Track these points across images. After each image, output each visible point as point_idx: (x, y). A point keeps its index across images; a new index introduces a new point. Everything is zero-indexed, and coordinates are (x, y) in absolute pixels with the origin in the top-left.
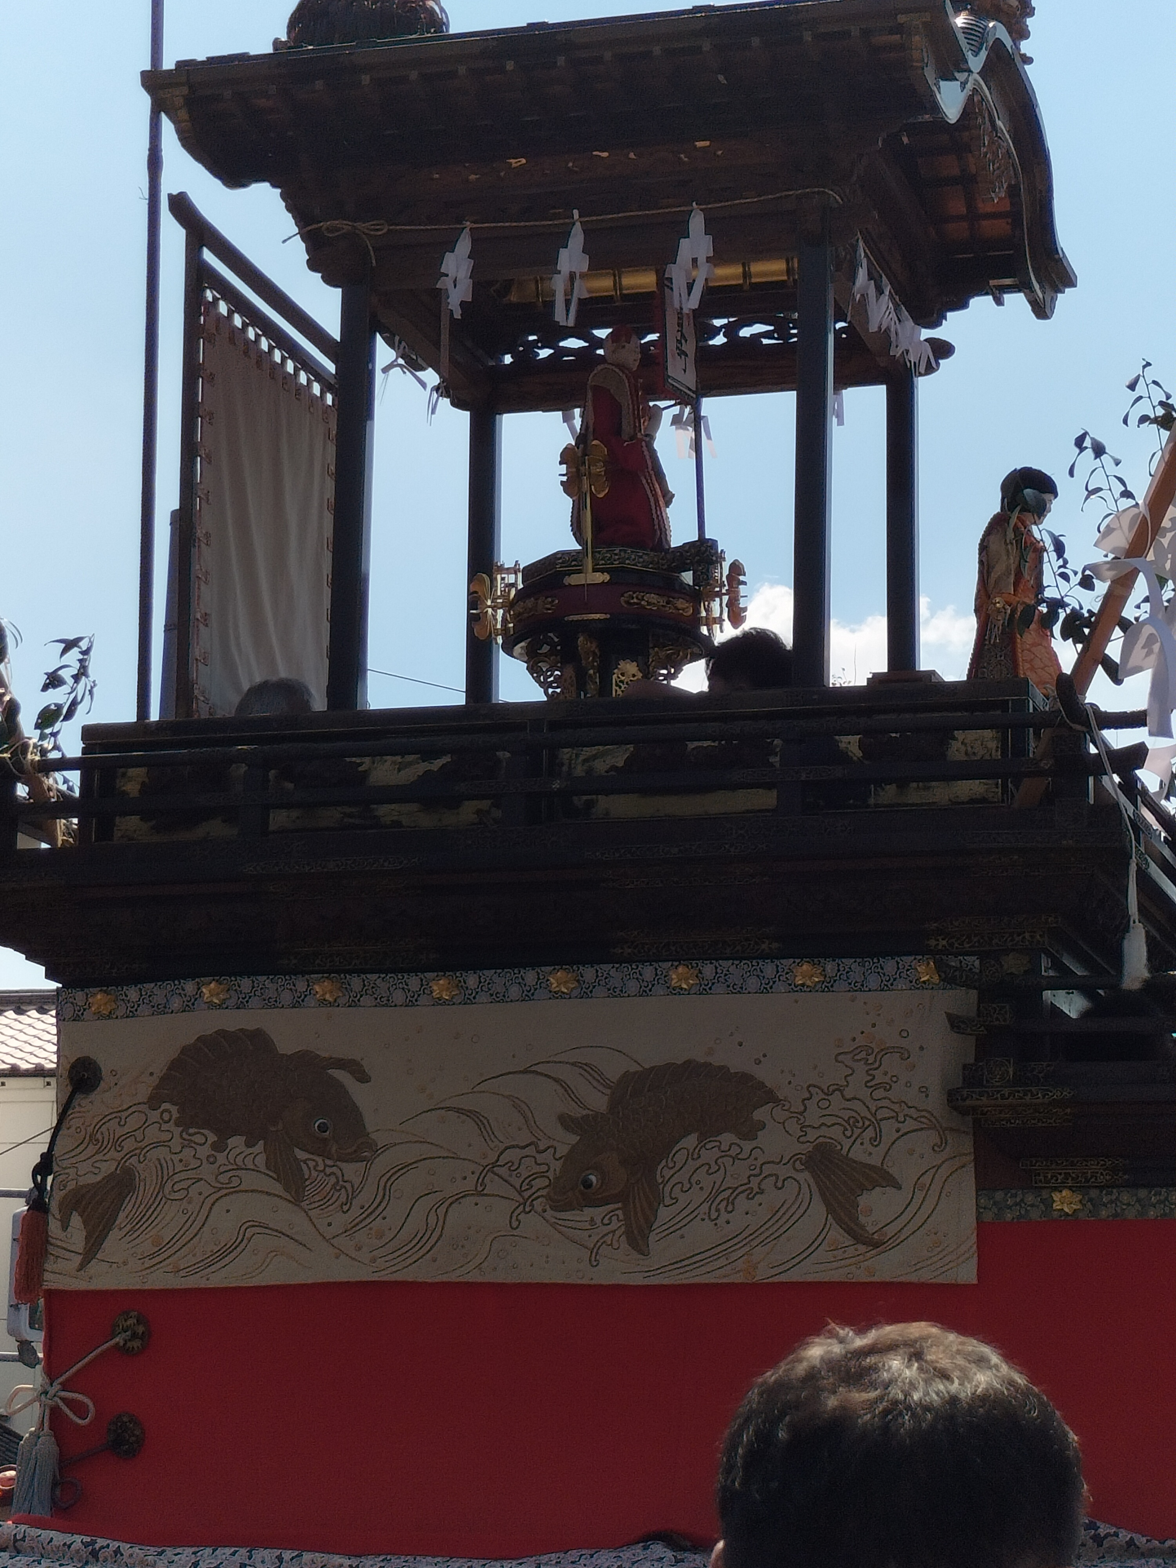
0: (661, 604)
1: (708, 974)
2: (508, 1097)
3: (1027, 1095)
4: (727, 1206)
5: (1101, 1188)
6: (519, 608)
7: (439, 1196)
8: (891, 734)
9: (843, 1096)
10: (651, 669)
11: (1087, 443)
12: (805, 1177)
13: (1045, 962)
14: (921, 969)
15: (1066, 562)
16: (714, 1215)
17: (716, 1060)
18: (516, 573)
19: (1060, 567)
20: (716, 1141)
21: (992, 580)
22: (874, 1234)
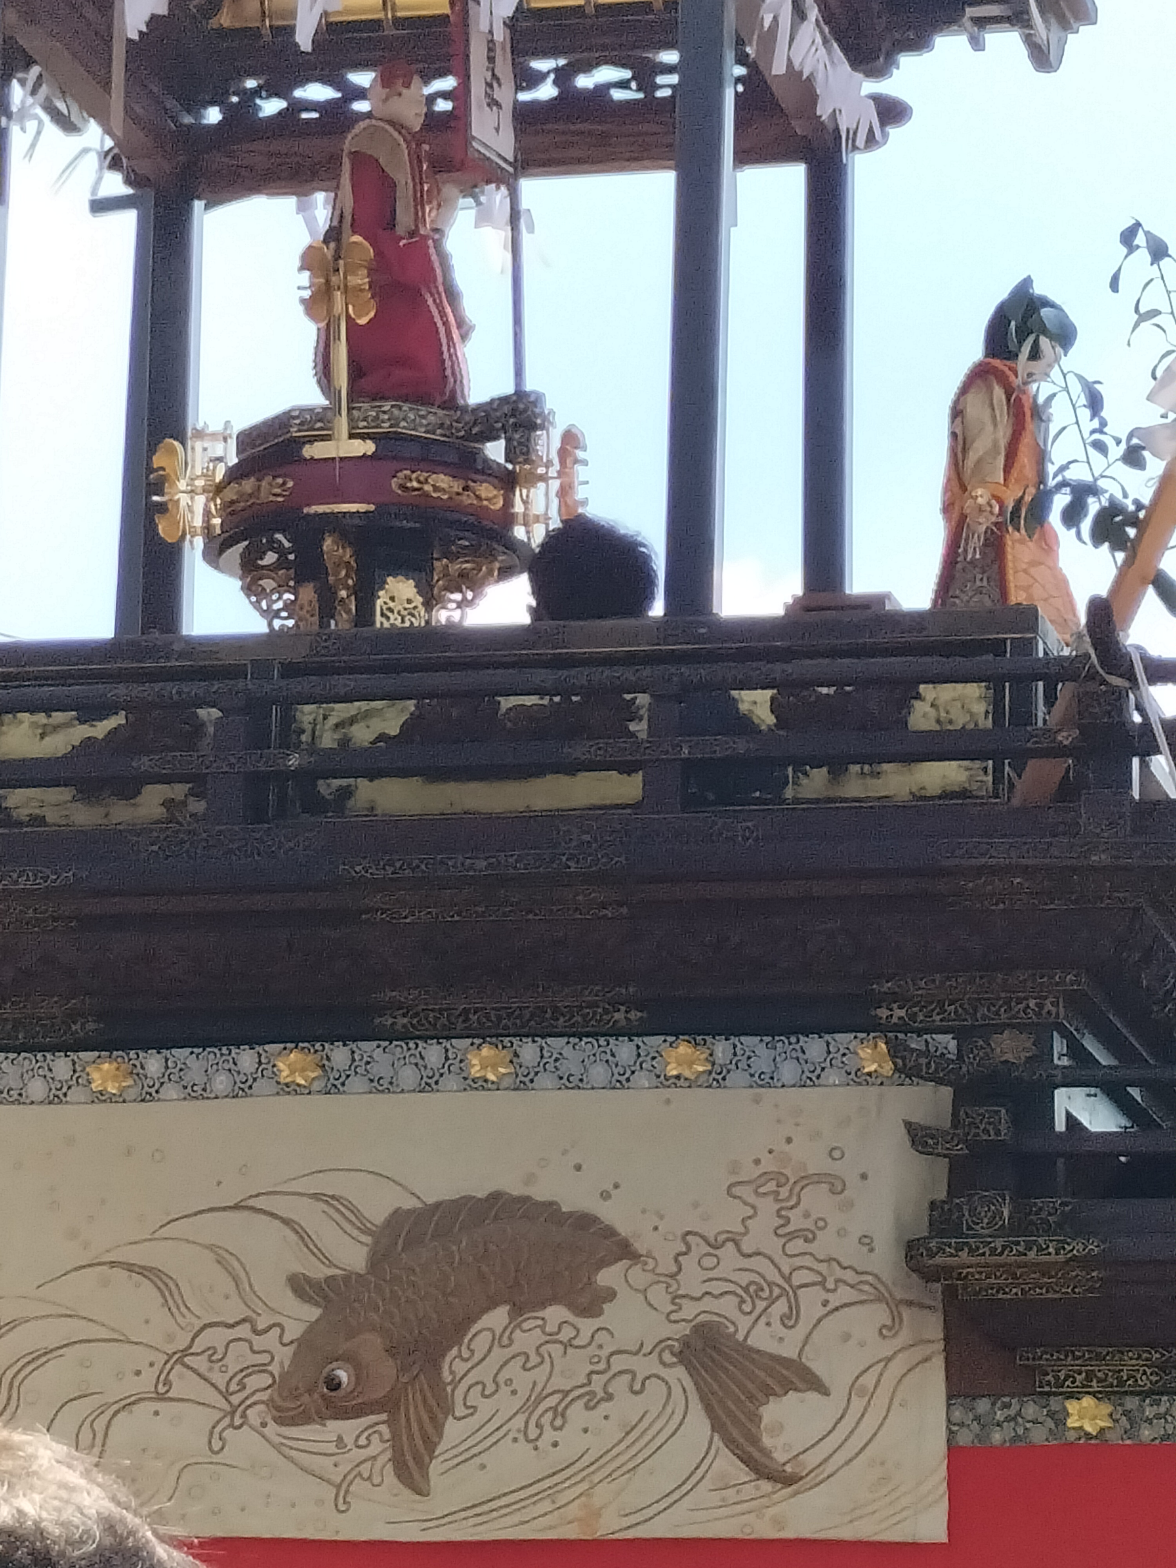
0: (455, 489)
1: (528, 1057)
2: (211, 1247)
3: (1031, 1249)
4: (554, 1419)
5: (1145, 1395)
6: (230, 493)
7: (96, 1401)
8: (820, 689)
9: (739, 1250)
10: (436, 591)
11: (1140, 239)
12: (678, 1374)
13: (1059, 1045)
14: (865, 1052)
15: (1103, 423)
16: (533, 1433)
17: (541, 1193)
18: (225, 440)
19: (1093, 432)
20: (537, 1318)
21: (970, 462)
22: (784, 1464)
